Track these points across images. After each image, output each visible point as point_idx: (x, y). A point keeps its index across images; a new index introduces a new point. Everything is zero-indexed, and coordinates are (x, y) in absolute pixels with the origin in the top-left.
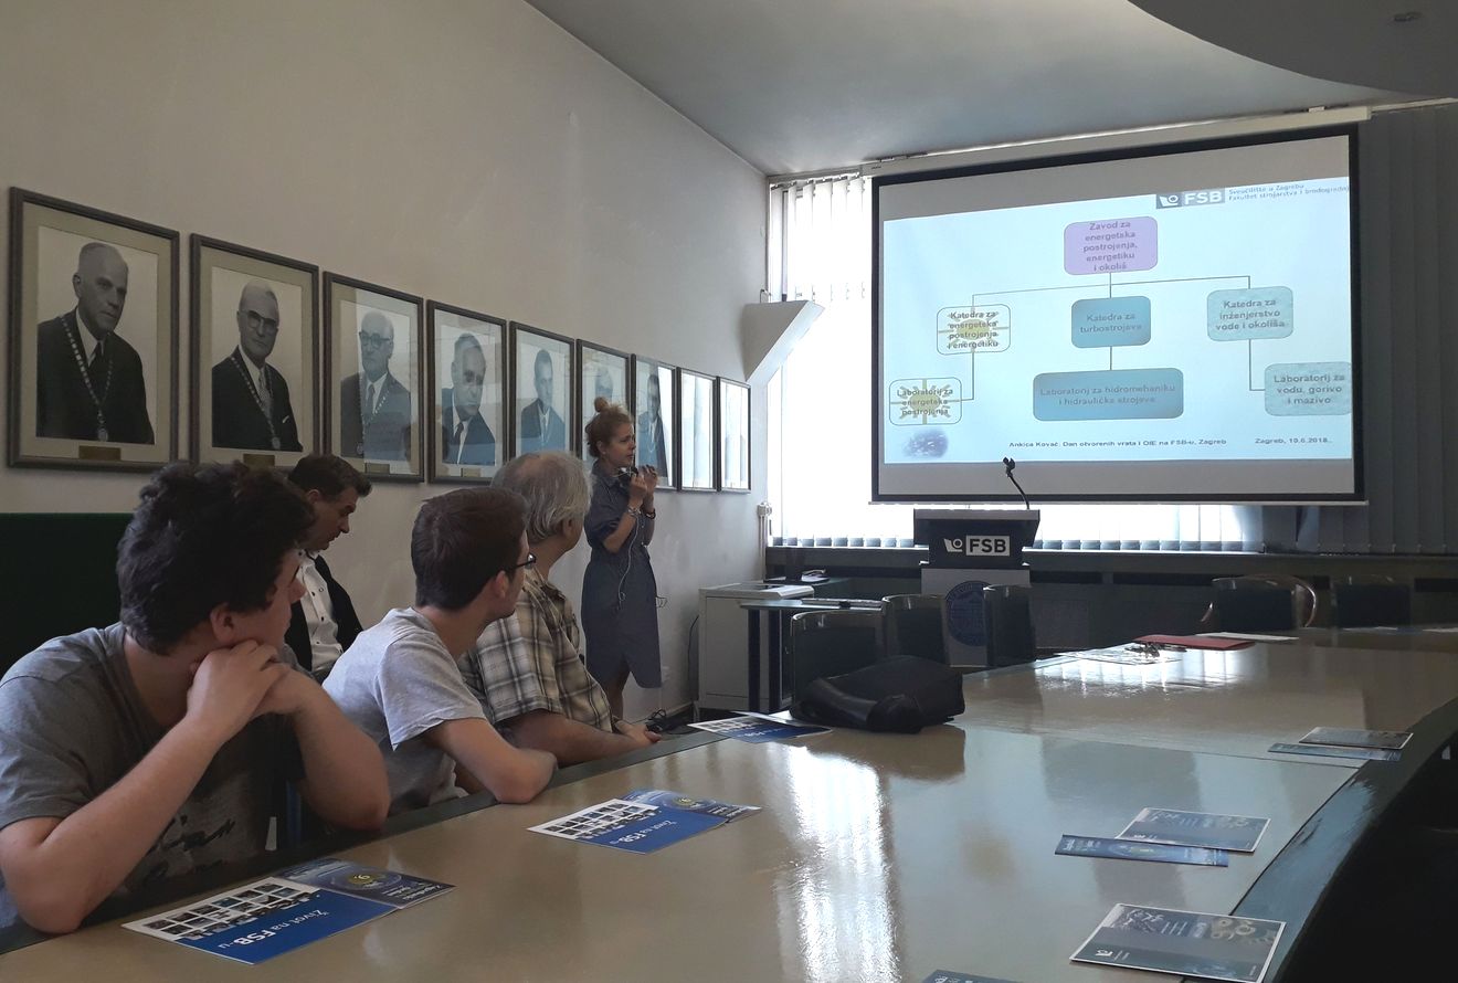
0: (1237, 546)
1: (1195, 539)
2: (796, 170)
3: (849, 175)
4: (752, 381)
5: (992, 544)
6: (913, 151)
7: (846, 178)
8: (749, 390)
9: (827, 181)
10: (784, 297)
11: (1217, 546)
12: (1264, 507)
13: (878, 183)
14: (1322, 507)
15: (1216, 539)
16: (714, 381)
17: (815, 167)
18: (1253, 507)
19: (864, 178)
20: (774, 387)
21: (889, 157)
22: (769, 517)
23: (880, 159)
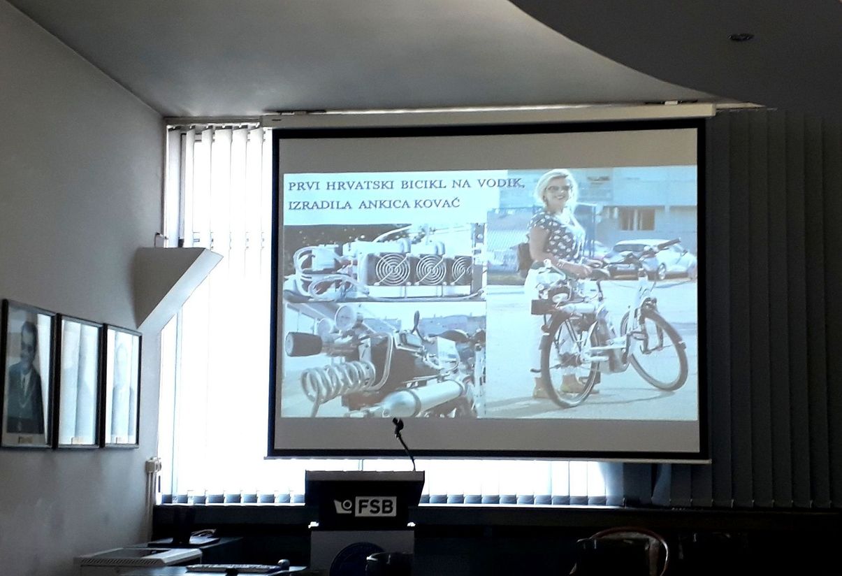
0: (602, 500)
1: (565, 494)
2: (195, 113)
3: (250, 125)
4: (143, 328)
5: (380, 505)
6: (315, 107)
7: (246, 127)
8: (140, 338)
9: (227, 128)
10: (181, 242)
11: (584, 500)
12: (625, 464)
13: (278, 135)
14: (673, 465)
15: (583, 494)
16: (100, 329)
17: (215, 112)
18: (617, 464)
19: (265, 129)
20: (168, 335)
21: (289, 111)
22: (158, 473)
23: (280, 111)
